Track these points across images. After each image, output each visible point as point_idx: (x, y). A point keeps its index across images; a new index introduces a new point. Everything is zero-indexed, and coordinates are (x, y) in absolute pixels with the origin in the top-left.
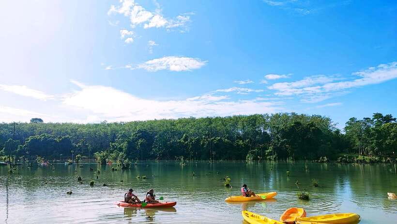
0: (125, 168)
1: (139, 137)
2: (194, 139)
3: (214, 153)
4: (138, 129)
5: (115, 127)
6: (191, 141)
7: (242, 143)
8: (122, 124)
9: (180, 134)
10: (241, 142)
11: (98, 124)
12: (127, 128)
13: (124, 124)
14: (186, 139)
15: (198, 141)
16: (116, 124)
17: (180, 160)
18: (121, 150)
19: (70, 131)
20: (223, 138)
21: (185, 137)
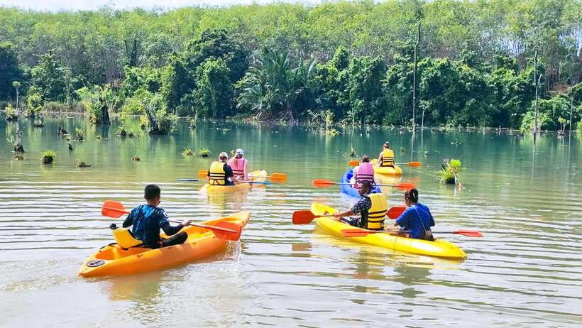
0: (159, 132)
1: (208, 53)
2: (368, 60)
3: (425, 104)
4: (202, 29)
5: (139, 20)
6: (356, 70)
7: (512, 79)
8: (159, 13)
9: (326, 47)
10: (509, 76)
11: (91, 13)
12: (171, 25)
13: (165, 14)
14: (342, 64)
15: (378, 69)
16: (140, 12)
17: (321, 120)
18: (154, 87)
19: (11, 30)
20: (454, 63)
21: (342, 57)
